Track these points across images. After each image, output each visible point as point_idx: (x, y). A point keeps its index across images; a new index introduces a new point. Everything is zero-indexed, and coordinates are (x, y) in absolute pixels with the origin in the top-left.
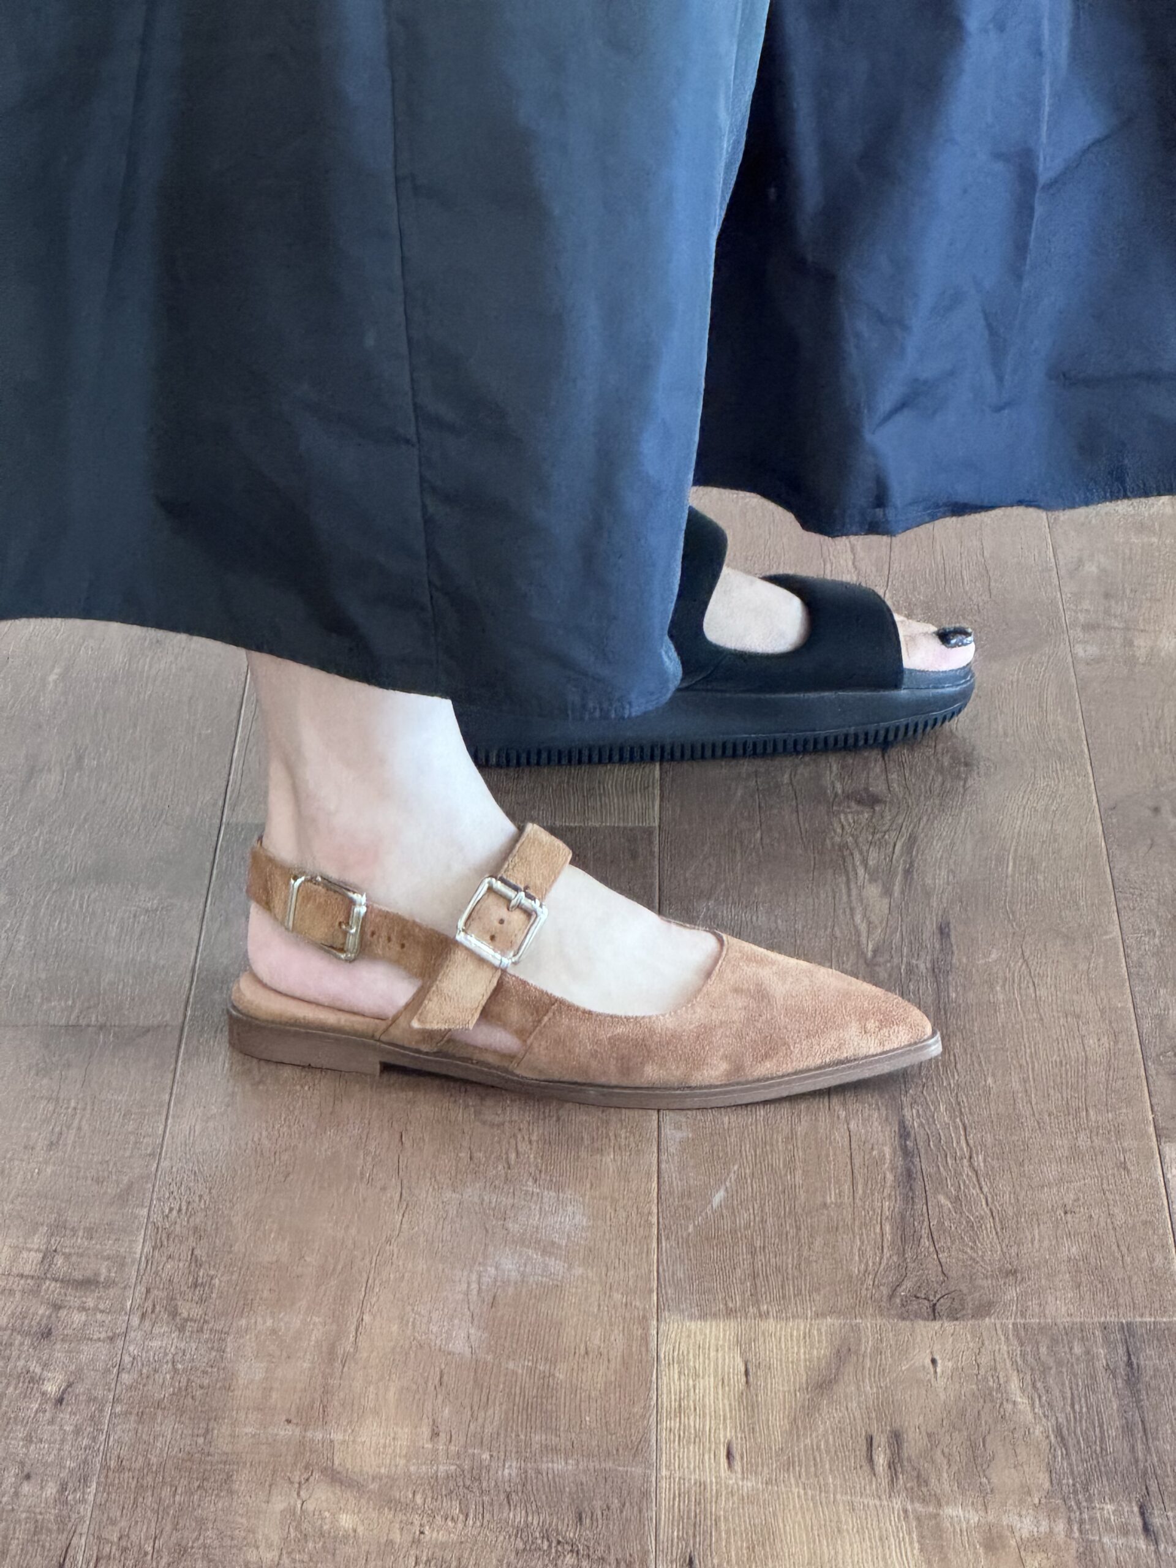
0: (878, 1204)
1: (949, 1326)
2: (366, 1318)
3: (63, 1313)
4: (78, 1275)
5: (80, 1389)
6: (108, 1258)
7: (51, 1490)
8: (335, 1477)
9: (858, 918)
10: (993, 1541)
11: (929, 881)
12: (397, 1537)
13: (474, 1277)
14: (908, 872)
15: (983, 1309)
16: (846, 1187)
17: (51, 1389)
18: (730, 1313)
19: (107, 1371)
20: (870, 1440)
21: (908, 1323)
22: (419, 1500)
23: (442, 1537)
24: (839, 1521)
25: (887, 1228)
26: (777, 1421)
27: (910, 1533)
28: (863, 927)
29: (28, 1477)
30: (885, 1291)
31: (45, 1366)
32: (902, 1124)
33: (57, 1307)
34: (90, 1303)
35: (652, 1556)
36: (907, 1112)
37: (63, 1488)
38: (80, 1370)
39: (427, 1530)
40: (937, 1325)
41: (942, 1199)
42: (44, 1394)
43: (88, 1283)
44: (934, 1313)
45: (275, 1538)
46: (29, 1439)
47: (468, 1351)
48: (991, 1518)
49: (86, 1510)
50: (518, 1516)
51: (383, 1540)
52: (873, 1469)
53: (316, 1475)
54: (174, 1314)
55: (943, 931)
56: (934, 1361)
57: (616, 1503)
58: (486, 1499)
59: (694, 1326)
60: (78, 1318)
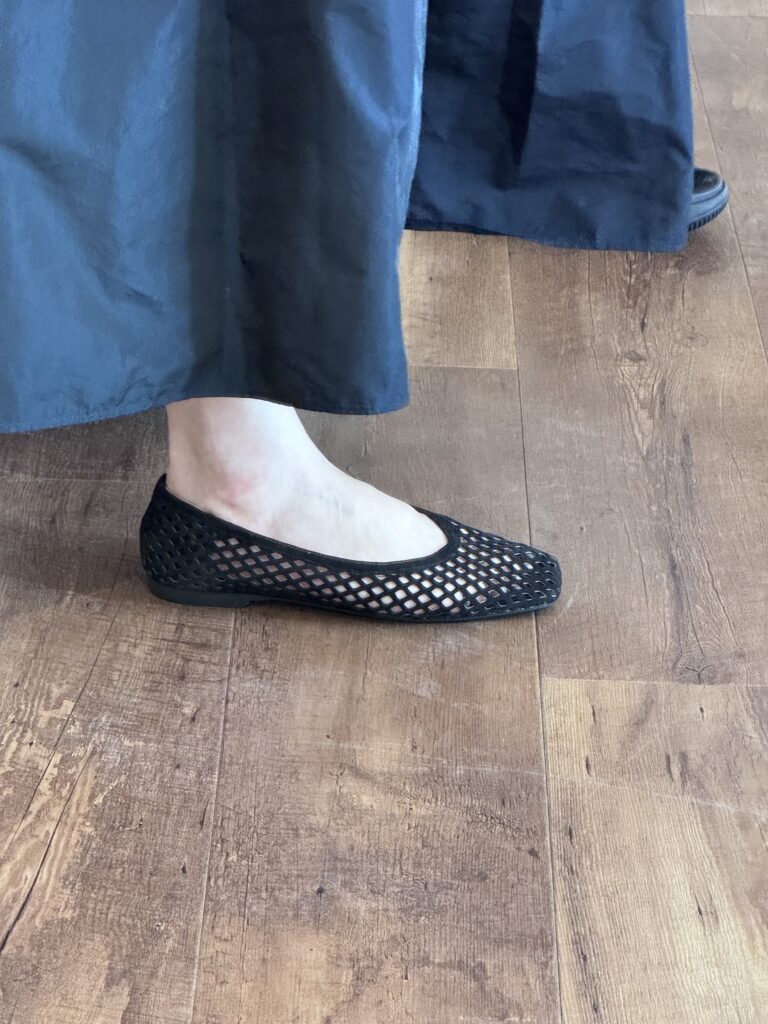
0: (661, 609)
1: (709, 688)
2: (369, 673)
3: (191, 664)
4: (198, 640)
5: (204, 712)
6: (216, 630)
7: (192, 775)
8: (358, 773)
9: (636, 431)
10: (745, 825)
11: (675, 411)
12: (397, 812)
13: (430, 650)
14: (663, 403)
15: (727, 678)
16: (643, 599)
17: (188, 711)
18: (581, 676)
19: (219, 702)
20: (668, 758)
21: (686, 685)
22: (408, 788)
23: (423, 812)
24: (654, 809)
25: (668, 624)
26: (613, 751)
27: (695, 817)
28: (639, 436)
29: (178, 766)
30: (670, 665)
31: (183, 697)
32: (672, 560)
33: (188, 661)
34: (206, 658)
35: (547, 828)
36: (674, 552)
37: (199, 775)
38: (203, 700)
39: (414, 807)
40: (702, 686)
41: (698, 606)
42: (183, 715)
43: (204, 646)
44: (699, 680)
45: (325, 810)
46: (176, 743)
47: (429, 696)
48: (743, 809)
49: (214, 788)
50: (467, 801)
51: (389, 813)
52: (671, 776)
53: (347, 771)
54: (256, 667)
55: (686, 440)
56: (702, 710)
57: (524, 795)
58: (447, 788)
59: (562, 682)
60: (201, 667)
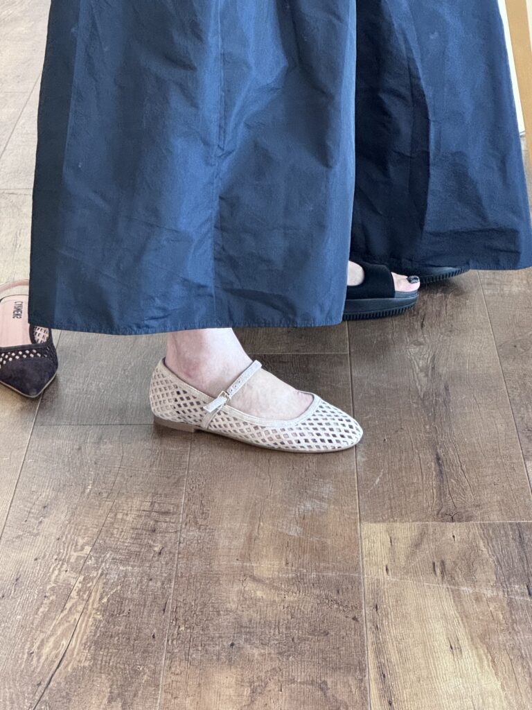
0: (431, 483)
1: (458, 524)
2: (261, 524)
3: (159, 524)
4: (163, 510)
5: (166, 549)
6: (173, 504)
7: (159, 584)
8: (254, 579)
9: (417, 384)
10: (478, 599)
11: (441, 372)
12: (277, 600)
13: (297, 510)
14: (433, 368)
15: (469, 518)
16: (420, 477)
17: (156, 549)
18: (384, 521)
19: (175, 543)
20: (434, 564)
21: (444, 523)
22: (283, 586)
23: (292, 599)
24: (425, 592)
25: (435, 490)
26: (402, 561)
27: (450, 596)
28: (419, 387)
29: (151, 580)
30: (436, 512)
31: (154, 542)
32: (437, 455)
33: (157, 521)
34: (168, 520)
35: (363, 605)
36: (438, 450)
37: (163, 584)
38: (166, 543)
39: (286, 596)
40: (454, 524)
41: (452, 480)
42: (155, 551)
43: (167, 513)
44: (453, 520)
45: (235, 599)
46: (150, 567)
47: (296, 535)
48: (477, 590)
49: (171, 591)
50: (317, 592)
51: (272, 600)
52: (435, 574)
53: (248, 578)
54: (196, 523)
55: (446, 388)
56: (454, 536)
57: (350, 587)
58: (306, 585)
59: (373, 525)
60: (164, 525)
